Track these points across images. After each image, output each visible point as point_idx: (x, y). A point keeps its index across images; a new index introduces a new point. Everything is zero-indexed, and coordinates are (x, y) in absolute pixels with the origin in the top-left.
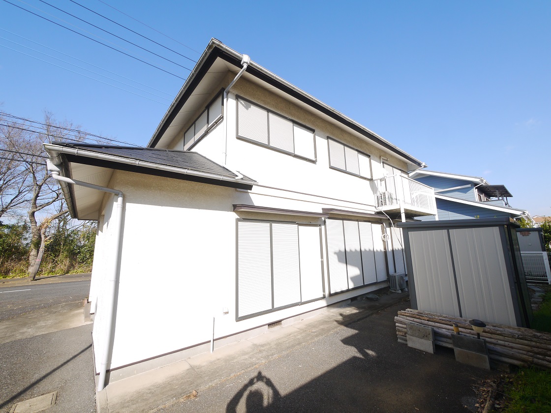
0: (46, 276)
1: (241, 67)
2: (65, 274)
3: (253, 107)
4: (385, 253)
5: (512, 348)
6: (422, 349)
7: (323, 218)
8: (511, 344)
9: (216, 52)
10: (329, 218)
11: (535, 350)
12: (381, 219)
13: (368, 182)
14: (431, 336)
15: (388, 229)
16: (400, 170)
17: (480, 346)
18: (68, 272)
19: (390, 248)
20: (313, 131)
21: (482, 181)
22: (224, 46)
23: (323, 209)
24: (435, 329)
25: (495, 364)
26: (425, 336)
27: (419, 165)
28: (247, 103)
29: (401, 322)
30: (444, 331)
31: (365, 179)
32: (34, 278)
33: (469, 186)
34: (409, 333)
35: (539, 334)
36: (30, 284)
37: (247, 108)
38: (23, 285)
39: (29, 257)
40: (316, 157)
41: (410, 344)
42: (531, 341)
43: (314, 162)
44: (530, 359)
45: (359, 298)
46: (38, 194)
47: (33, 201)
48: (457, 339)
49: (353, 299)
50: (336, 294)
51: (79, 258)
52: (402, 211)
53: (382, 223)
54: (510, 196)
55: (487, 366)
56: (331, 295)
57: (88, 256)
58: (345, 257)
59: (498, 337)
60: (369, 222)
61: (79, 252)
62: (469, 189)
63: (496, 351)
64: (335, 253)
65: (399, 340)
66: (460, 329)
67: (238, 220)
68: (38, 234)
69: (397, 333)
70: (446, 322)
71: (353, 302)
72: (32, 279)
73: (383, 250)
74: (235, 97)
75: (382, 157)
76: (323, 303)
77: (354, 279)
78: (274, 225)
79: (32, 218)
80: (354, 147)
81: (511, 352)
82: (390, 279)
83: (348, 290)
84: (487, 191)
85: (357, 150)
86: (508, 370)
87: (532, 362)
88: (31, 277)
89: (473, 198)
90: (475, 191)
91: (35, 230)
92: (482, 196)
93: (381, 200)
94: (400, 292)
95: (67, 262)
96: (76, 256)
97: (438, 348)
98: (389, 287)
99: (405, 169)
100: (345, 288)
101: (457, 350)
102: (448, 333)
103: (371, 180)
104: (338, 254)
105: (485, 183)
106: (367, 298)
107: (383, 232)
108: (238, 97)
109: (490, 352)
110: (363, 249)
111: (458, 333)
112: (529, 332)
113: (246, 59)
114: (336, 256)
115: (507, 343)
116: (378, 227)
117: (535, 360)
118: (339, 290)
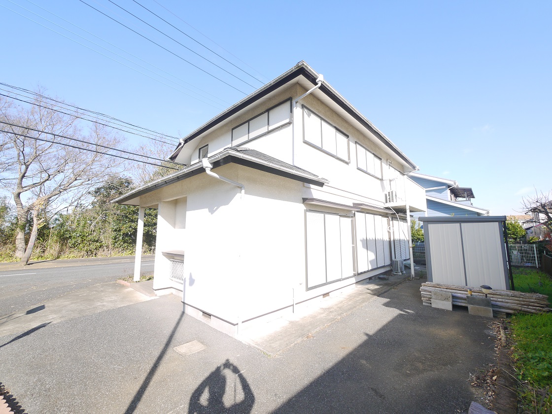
0: (36, 260)
1: (316, 84)
2: (56, 259)
3: (312, 115)
4: (390, 242)
5: (507, 303)
6: (443, 308)
7: (353, 212)
8: (507, 301)
9: (301, 70)
10: (358, 211)
11: (522, 303)
12: (387, 214)
13: (379, 181)
14: (451, 299)
15: (391, 222)
16: (399, 172)
17: (487, 302)
18: (58, 257)
19: (392, 239)
20: (347, 136)
21: (455, 183)
22: (309, 68)
23: (354, 204)
24: (453, 294)
25: (496, 314)
26: (446, 299)
27: (414, 168)
28: (309, 112)
29: (425, 291)
30: (459, 295)
31: (378, 179)
32: (27, 263)
33: (444, 187)
34: (433, 297)
35: (523, 294)
36: (24, 268)
37: (309, 116)
38: (17, 269)
39: (15, 241)
40: (349, 159)
41: (433, 306)
42: (520, 297)
43: (347, 163)
44: (520, 308)
45: (373, 278)
46: (25, 173)
47: (17, 181)
48: (470, 299)
49: (370, 278)
50: (361, 273)
51: (70, 242)
52: (408, 208)
53: (388, 217)
54: (473, 197)
55: (491, 315)
56: (359, 274)
57: (79, 242)
58: (367, 244)
59: (498, 296)
60: (380, 215)
61: (70, 237)
62: (443, 190)
63: (497, 305)
64: (361, 240)
65: (424, 304)
66: (473, 293)
67: (306, 211)
68: (25, 217)
69: (422, 299)
70: (460, 289)
71: (371, 281)
72: (25, 263)
73: (388, 240)
74: (301, 107)
75: (389, 161)
76: (353, 280)
77: (371, 262)
78: (327, 216)
79: (18, 200)
80: (371, 151)
81: (508, 305)
82: (393, 264)
83: (368, 271)
84: (456, 193)
85: (373, 154)
86: (505, 317)
87: (520, 310)
88: (23, 261)
89: (446, 198)
90: (449, 191)
91: (22, 212)
92: (453, 196)
93: (389, 197)
94: (401, 274)
95: (57, 247)
96: (67, 241)
97: (455, 307)
98: (391, 270)
99: (402, 171)
100: (366, 270)
101: (470, 307)
102: (464, 296)
103: (382, 180)
104: (362, 241)
105: (457, 186)
106: (380, 278)
107: (389, 224)
108: (303, 106)
109: (493, 306)
110: (377, 239)
111: (472, 295)
112: (516, 293)
113: (320, 78)
114: (361, 243)
115: (504, 300)
116: (385, 219)
117: (523, 309)
118: (363, 271)
